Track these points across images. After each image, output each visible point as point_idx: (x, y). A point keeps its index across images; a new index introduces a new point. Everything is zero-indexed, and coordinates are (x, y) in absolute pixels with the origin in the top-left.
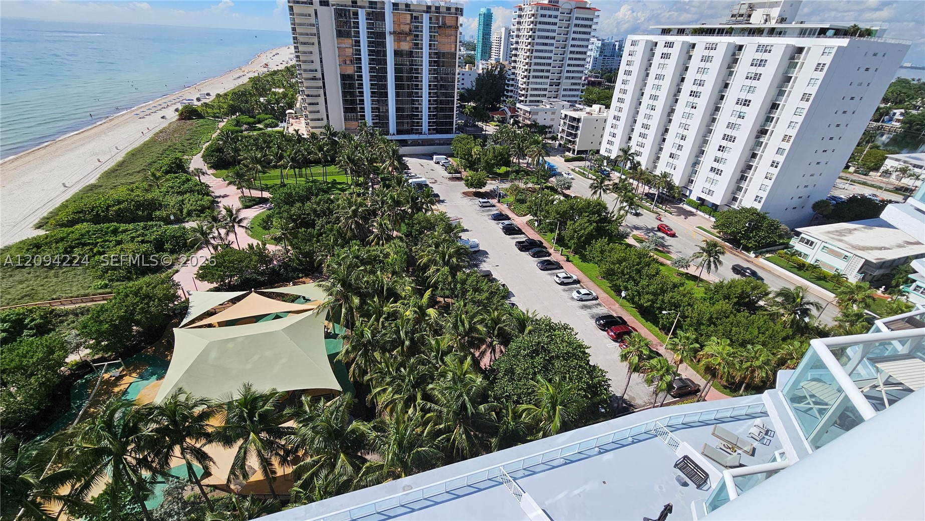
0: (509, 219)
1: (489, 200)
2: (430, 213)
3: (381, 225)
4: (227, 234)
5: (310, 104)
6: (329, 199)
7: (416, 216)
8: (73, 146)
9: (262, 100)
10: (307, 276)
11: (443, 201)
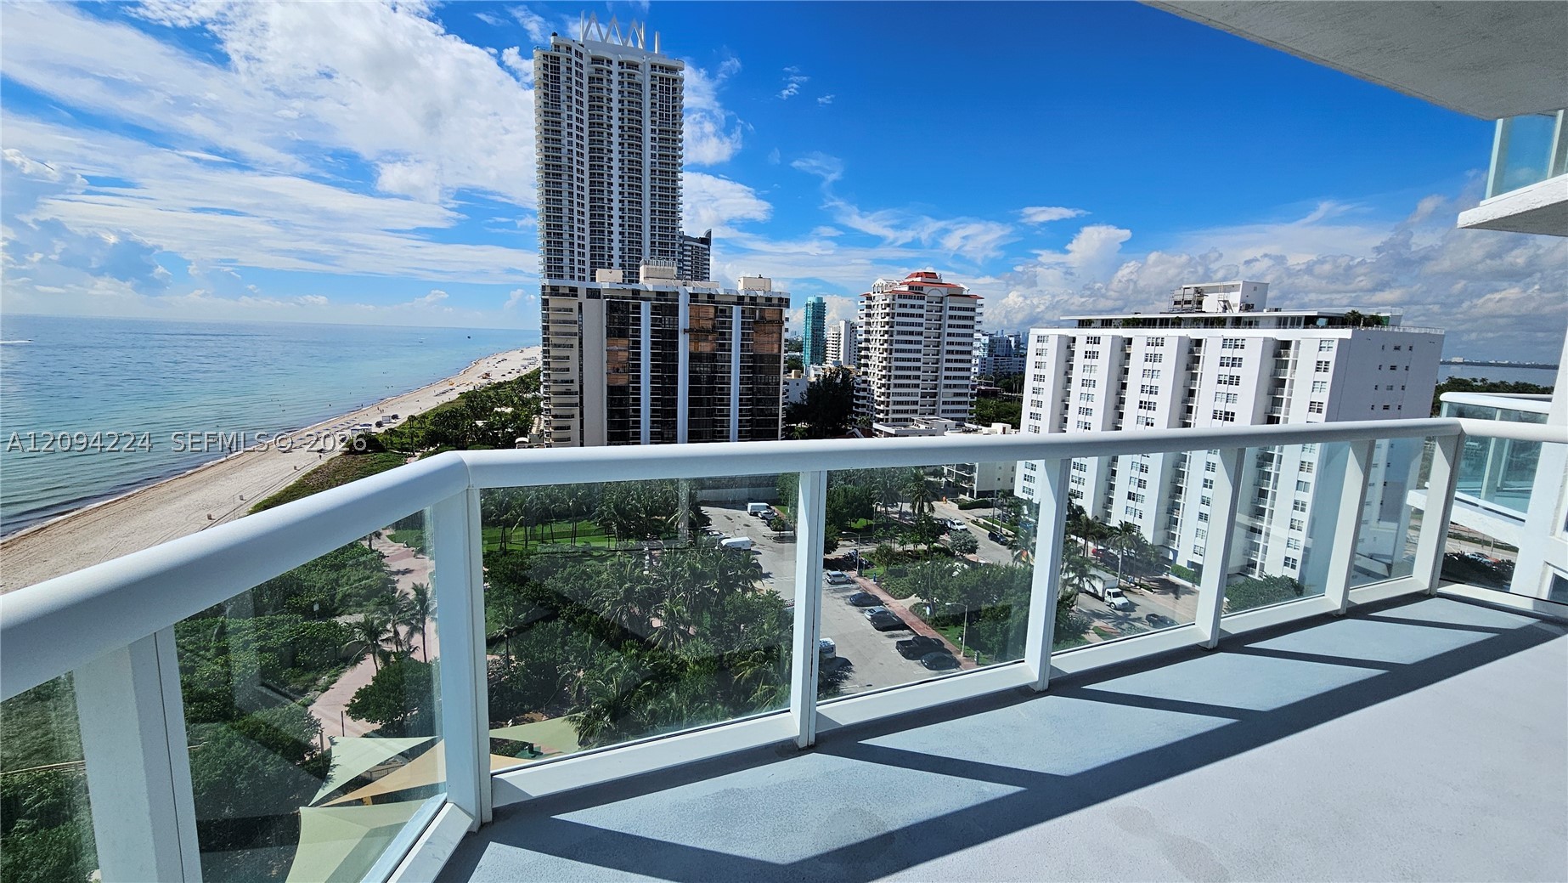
0: (881, 603)
1: (844, 573)
2: (749, 594)
3: (671, 613)
4: (410, 634)
5: (556, 428)
6: (584, 572)
7: (728, 598)
8: (174, 495)
9: (480, 423)
10: (537, 709)
11: (767, 576)
